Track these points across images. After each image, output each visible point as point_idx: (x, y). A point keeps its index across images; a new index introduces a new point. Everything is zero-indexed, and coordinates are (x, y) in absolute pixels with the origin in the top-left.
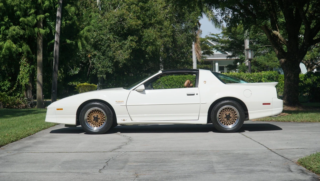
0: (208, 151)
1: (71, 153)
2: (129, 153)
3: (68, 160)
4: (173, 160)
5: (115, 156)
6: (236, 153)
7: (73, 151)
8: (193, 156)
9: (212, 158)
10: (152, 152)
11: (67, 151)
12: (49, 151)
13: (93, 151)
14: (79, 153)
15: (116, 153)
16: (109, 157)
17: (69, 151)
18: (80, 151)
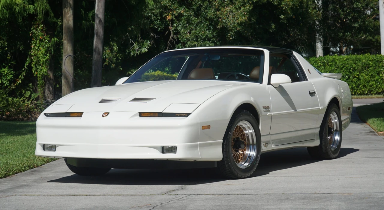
0: (333, 194)
1: (93, 197)
2: (193, 197)
3: (84, 207)
4: (263, 207)
5: (168, 201)
6: (380, 197)
7: (98, 194)
8: (303, 201)
9: (331, 205)
10: (234, 196)
11: (88, 194)
12: (57, 194)
13: (132, 194)
14: (107, 197)
15: (171, 196)
16: (155, 204)
17: (91, 194)
18: (111, 194)
